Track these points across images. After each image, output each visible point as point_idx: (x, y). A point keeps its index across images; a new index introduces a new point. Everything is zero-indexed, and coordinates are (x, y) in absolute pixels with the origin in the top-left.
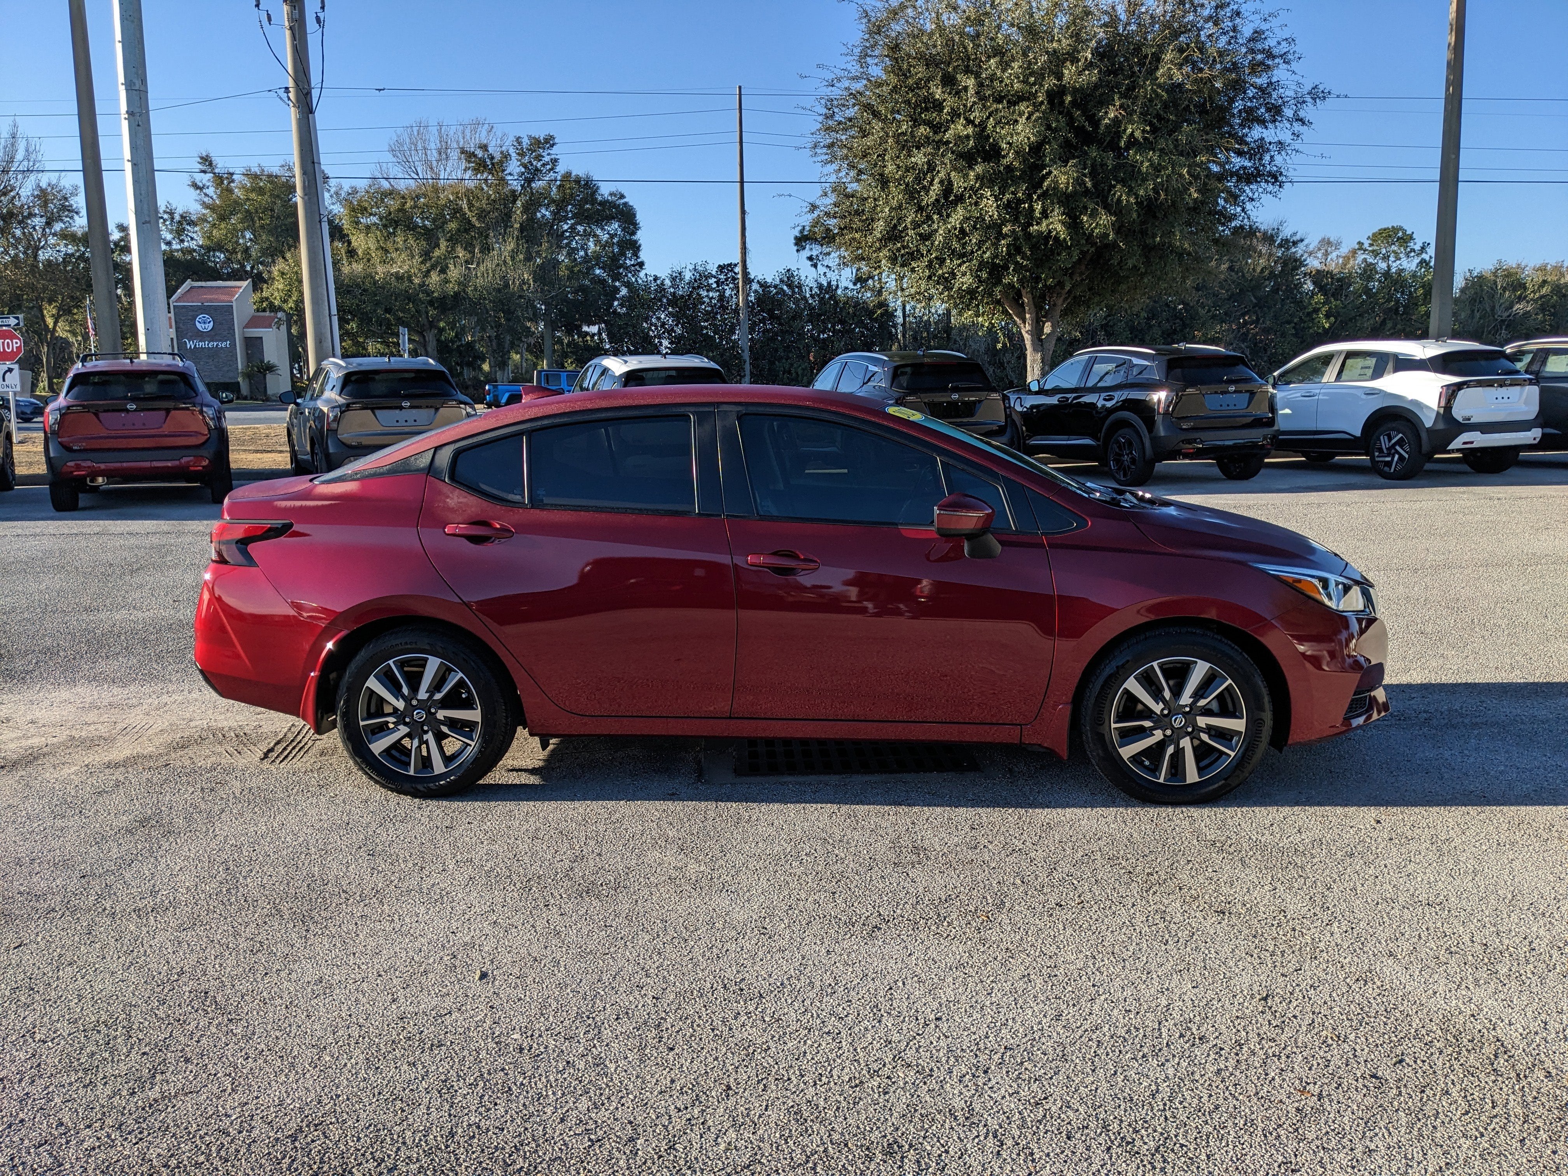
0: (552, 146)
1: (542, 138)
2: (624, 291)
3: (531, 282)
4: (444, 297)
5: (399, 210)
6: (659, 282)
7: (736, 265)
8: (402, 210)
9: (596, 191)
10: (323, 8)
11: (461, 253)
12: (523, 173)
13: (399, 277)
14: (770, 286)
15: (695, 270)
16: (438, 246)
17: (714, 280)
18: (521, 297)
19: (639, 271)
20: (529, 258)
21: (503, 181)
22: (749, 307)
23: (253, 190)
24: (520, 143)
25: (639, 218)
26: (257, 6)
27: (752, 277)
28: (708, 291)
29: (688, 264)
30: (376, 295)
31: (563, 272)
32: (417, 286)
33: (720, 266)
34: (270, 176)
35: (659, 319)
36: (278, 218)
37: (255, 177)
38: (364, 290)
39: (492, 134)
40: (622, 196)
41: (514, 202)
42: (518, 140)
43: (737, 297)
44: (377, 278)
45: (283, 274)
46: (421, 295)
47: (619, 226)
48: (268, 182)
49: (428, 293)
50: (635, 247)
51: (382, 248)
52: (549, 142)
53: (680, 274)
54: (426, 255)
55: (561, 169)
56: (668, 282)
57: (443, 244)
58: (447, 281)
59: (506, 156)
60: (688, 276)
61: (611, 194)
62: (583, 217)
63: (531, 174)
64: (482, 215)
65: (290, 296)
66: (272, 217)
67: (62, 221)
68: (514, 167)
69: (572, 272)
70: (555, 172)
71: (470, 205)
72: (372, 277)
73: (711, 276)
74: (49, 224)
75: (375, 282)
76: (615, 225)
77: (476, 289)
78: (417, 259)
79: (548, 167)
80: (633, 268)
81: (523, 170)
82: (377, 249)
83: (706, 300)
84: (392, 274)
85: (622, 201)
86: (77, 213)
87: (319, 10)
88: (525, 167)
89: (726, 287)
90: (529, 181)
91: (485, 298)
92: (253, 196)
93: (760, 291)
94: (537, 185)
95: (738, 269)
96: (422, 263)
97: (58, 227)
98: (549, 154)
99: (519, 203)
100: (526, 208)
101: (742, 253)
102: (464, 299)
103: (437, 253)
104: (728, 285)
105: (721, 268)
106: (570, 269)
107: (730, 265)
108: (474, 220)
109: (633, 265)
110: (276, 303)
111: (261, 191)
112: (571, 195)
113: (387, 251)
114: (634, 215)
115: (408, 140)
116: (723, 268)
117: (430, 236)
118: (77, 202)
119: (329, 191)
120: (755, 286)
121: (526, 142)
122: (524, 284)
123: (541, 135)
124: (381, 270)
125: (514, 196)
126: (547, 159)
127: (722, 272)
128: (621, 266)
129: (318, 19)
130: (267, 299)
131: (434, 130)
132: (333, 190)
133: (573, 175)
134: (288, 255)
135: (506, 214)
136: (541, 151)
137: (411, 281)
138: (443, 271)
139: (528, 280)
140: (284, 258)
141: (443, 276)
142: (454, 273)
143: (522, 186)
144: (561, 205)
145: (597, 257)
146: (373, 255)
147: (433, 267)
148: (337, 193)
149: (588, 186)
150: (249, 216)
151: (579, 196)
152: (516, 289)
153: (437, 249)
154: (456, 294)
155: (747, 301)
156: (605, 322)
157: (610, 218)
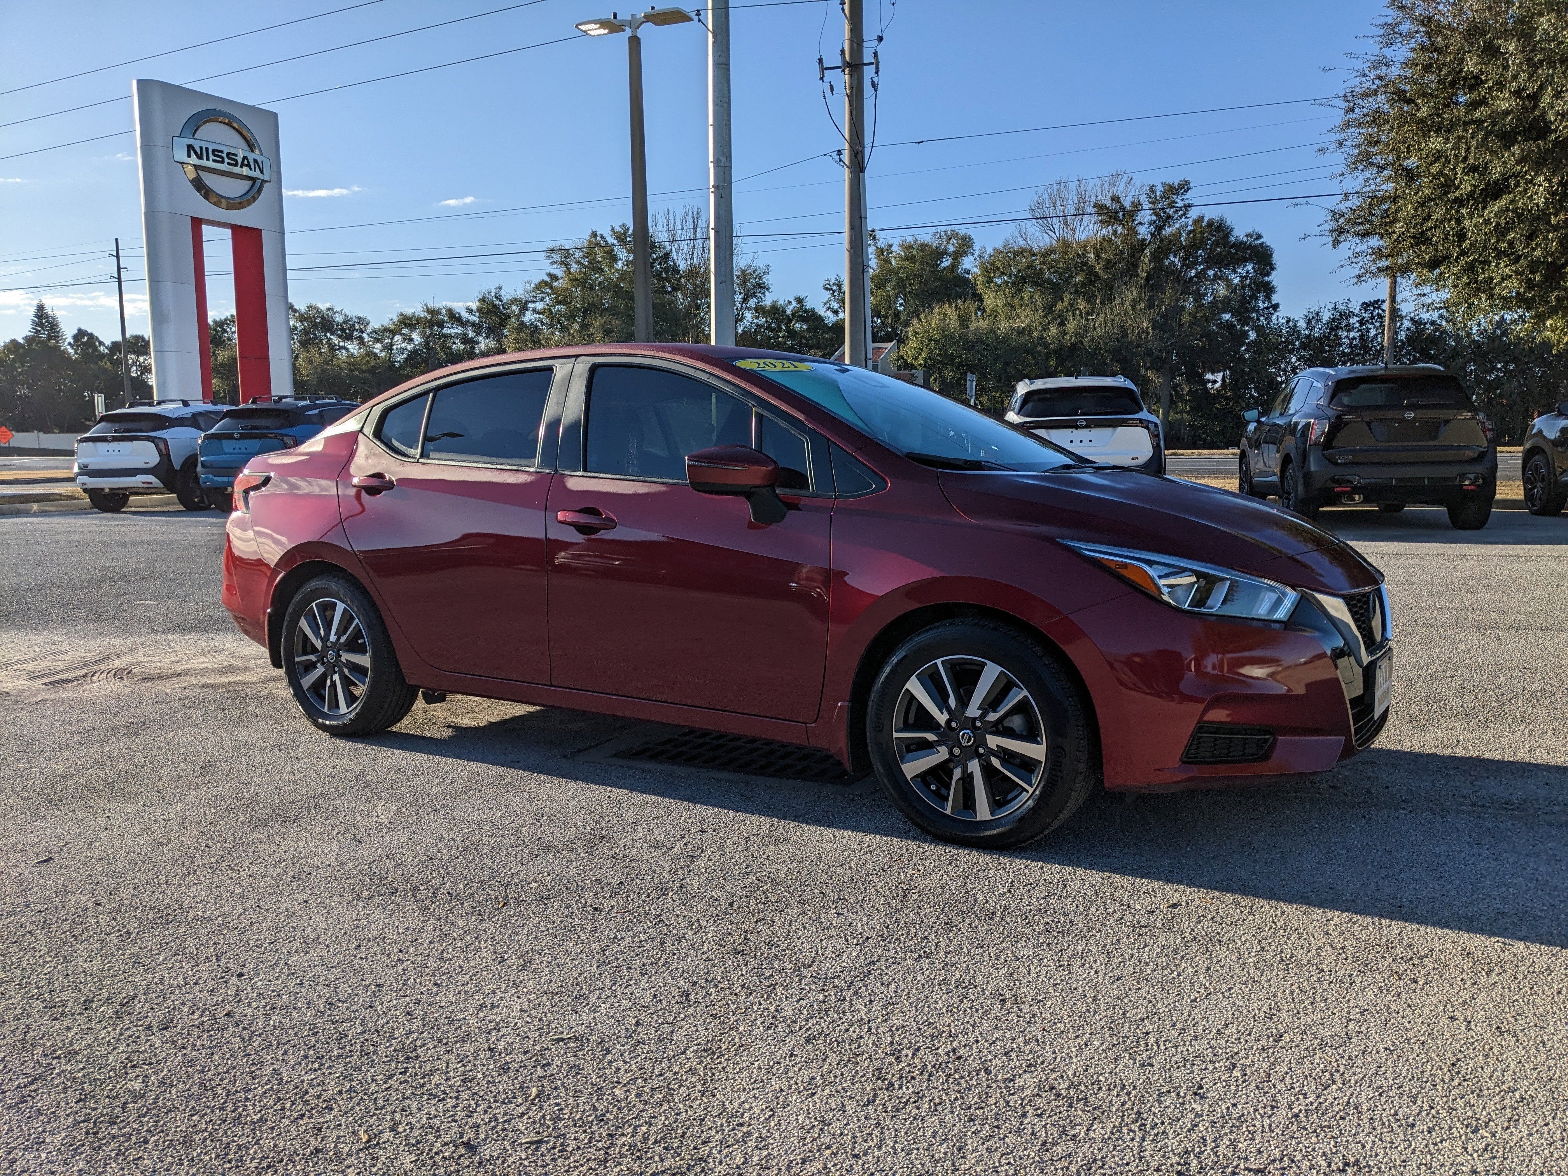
0: (1186, 191)
1: (1176, 184)
2: (1252, 336)
3: (1150, 330)
4: (1061, 349)
5: (1028, 267)
6: (1291, 324)
7: (1383, 301)
8: (1031, 266)
9: (1230, 233)
10: (877, 73)
11: (1082, 304)
12: (1155, 221)
13: (1021, 332)
14: (1426, 323)
15: (1335, 309)
16: (1062, 300)
17: (1356, 319)
18: (1138, 346)
19: (1272, 314)
20: (1151, 306)
21: (1133, 231)
22: (1396, 347)
23: (906, 259)
24: (1153, 192)
25: (1276, 258)
26: (822, 79)
27: (1404, 314)
28: (1348, 331)
29: (1328, 303)
30: (996, 349)
31: (1185, 319)
32: (1036, 339)
33: (1364, 303)
34: (922, 245)
35: (1289, 363)
36: (926, 283)
37: (910, 247)
38: (988, 345)
39: (1130, 186)
40: (1259, 237)
41: (1143, 250)
42: (1152, 189)
43: (1383, 335)
44: (999, 333)
45: (916, 333)
46: (1039, 348)
47: (1253, 268)
48: (921, 250)
49: (1046, 346)
50: (1268, 290)
51: (1009, 304)
52: (1184, 187)
53: (1317, 314)
54: (1049, 309)
55: (1193, 213)
56: (1302, 324)
57: (1067, 298)
58: (1065, 333)
59: (1137, 207)
60: (1326, 316)
61: (1247, 236)
62: (1214, 261)
63: (1163, 220)
64: (1109, 265)
65: (920, 354)
66: (921, 282)
67: (755, 296)
68: (1146, 216)
69: (1195, 317)
70: (1187, 218)
71: (1098, 256)
72: (994, 333)
73: (1352, 314)
74: (745, 300)
75: (997, 337)
76: (1250, 267)
77: (1092, 340)
78: (1041, 313)
79: (1180, 213)
80: (1266, 312)
81: (1154, 218)
82: (1004, 306)
83: (1345, 341)
84: (1014, 329)
85: (1259, 242)
86: (768, 289)
87: (874, 75)
88: (1157, 215)
89: (1370, 326)
90: (1160, 229)
91: (1101, 348)
92: (906, 264)
93: (1413, 328)
94: (1168, 231)
95: (1386, 306)
96: (1044, 317)
97: (753, 302)
98: (1182, 200)
99: (1147, 251)
100: (1155, 257)
101: (1391, 287)
102: (1081, 349)
103: (1060, 306)
104: (1372, 323)
105: (1366, 306)
106: (1193, 315)
107: (1377, 302)
108: (1100, 272)
109: (1267, 308)
110: (909, 360)
111: (913, 259)
112: (1202, 240)
113: (1013, 307)
114: (1271, 255)
115: (1047, 199)
116: (1369, 305)
117: (1056, 290)
118: (768, 280)
119: (973, 254)
120: (1407, 324)
121: (1159, 190)
122: (1143, 332)
123: (1176, 181)
124: (1003, 326)
125: (1143, 244)
126: (1180, 204)
127: (1366, 310)
128: (1253, 310)
129: (873, 84)
130: (902, 357)
131: (1073, 186)
132: (977, 253)
133: (1206, 220)
134: (922, 316)
135: (1132, 264)
136: (1175, 197)
137: (1030, 335)
138: (1062, 324)
139: (1147, 328)
140: (918, 318)
141: (1062, 329)
142: (1072, 325)
143: (1153, 235)
144: (1190, 250)
145: (1226, 301)
146: (1000, 311)
147: (1054, 319)
148: (980, 256)
149: (1220, 229)
150: (901, 284)
151: (1210, 239)
152: (1134, 338)
153: (1060, 303)
154: (1074, 345)
155: (1393, 340)
156: (1230, 369)
157: (1244, 260)
